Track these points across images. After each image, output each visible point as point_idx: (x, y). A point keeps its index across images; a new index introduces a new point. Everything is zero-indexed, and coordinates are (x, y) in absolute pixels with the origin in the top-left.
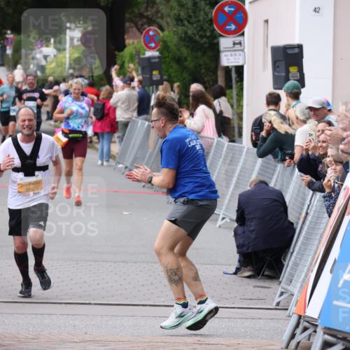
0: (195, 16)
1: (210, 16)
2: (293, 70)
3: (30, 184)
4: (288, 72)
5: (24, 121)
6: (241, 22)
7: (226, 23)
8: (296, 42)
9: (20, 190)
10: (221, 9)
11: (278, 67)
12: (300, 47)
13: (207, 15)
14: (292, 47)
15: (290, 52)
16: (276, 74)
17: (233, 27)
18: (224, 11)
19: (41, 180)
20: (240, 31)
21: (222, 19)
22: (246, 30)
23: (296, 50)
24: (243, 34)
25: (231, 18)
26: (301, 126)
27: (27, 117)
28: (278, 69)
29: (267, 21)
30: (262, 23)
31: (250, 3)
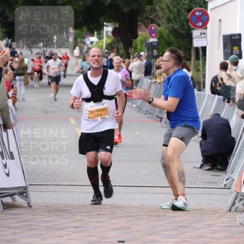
0: (179, 17)
1: (187, 18)
2: (236, 48)
3: (98, 110)
4: (232, 50)
5: (94, 56)
6: (205, 21)
7: (197, 22)
8: (237, 32)
9: (90, 116)
10: (194, 13)
11: (227, 47)
12: (240, 35)
13: (186, 17)
14: (235, 35)
15: (234, 38)
16: (226, 51)
17: (200, 24)
18: (195, 15)
19: (107, 107)
20: (204, 26)
21: (194, 19)
22: (208, 26)
23: (237, 37)
24: (206, 28)
25: (199, 19)
26: (240, 81)
27: (97, 54)
28: (227, 48)
29: (220, 20)
30: (218, 21)
31: (211, 10)
